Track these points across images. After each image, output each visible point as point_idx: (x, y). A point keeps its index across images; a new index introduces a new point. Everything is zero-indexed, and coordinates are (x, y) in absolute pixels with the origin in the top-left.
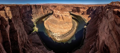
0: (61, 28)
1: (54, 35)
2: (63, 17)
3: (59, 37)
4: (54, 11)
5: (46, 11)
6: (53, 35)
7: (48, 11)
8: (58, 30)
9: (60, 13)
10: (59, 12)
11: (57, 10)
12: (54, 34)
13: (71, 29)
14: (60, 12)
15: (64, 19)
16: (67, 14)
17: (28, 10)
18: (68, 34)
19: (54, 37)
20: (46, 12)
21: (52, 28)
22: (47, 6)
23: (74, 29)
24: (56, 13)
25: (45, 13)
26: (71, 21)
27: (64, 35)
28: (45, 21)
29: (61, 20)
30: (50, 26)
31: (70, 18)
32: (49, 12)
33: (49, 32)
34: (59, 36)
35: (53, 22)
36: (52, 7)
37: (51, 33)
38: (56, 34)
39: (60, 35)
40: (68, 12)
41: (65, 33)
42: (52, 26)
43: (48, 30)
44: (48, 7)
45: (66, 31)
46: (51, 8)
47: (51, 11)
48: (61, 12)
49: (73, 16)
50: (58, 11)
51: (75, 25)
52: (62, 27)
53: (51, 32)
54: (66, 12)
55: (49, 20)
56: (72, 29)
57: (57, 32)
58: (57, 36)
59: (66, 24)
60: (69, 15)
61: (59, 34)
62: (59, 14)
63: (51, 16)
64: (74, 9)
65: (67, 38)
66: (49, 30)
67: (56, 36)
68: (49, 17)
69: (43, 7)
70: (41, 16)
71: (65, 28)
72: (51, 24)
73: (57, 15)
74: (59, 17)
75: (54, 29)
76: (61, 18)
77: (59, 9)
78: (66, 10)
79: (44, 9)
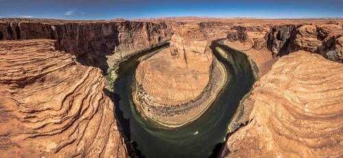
0: (171, 87)
1: (146, 98)
2: (187, 55)
3: (154, 107)
5: (157, 37)
6: (143, 98)
7: (163, 36)
8: (160, 89)
9: (183, 44)
10: (180, 39)
11: (178, 35)
13: (196, 95)
14: (182, 41)
15: (188, 61)
16: (200, 46)
17: (106, 35)
18: (181, 110)
19: (144, 104)
20: (157, 40)
21: (149, 82)
26: (207, 69)
27: (170, 108)
28: (142, 61)
29: (179, 64)
30: (146, 75)
31: (205, 59)
33: (137, 88)
34: (156, 105)
35: (158, 67)
37: (141, 93)
38: (150, 98)
39: (159, 105)
41: (175, 104)
42: (151, 75)
45: (180, 97)
48: (184, 41)
50: (180, 38)
52: (174, 85)
53: (142, 89)
54: (198, 42)
55: (151, 60)
56: (199, 98)
57: (156, 95)
58: (151, 105)
60: (203, 49)
61: (158, 101)
62: (177, 47)
63: (164, 50)
66: (139, 84)
67: (148, 103)
68: (158, 53)
69: (147, 27)
70: (140, 50)
71: (182, 87)
72: (150, 71)
73: (174, 48)
74: (178, 55)
75: (153, 84)
76: (182, 58)
77: (182, 32)
78: (200, 36)
79: (151, 31)
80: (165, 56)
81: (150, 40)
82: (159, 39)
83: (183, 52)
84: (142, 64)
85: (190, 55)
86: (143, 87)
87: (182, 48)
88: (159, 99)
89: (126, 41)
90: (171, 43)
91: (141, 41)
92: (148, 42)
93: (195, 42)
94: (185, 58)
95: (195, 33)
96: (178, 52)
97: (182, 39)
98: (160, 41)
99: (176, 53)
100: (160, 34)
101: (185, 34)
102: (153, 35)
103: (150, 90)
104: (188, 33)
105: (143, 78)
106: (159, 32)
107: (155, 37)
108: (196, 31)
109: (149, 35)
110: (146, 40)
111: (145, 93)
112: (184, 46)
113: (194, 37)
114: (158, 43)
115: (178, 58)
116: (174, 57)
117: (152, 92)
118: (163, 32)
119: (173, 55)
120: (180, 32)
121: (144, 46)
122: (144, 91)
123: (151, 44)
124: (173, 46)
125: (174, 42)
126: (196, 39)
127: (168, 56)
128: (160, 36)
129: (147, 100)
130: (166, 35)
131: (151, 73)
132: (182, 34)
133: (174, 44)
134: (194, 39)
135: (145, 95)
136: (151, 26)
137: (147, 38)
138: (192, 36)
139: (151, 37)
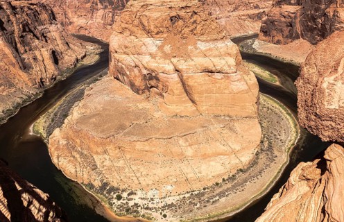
0: (182, 157)
2: (190, 82)
3: (170, 206)
4: (115, 41)
5: (46, 54)
6: (131, 203)
7: (60, 47)
8: (160, 172)
9: (166, 56)
10: (151, 44)
12: (136, 199)
13: (246, 158)
14: (160, 48)
15: (196, 98)
16: (220, 56)
18: (228, 190)
19: (143, 212)
20: (49, 62)
21: (120, 170)
22: (44, 7)
23: (272, 159)
24: (128, 60)
25: (36, 69)
26: (251, 109)
27: (203, 194)
28: (49, 133)
29: (174, 108)
30: (98, 159)
31: (242, 86)
32: (68, 59)
33: (99, 197)
34: (169, 201)
35: (122, 127)
36: (93, 10)
37: (119, 198)
38: (150, 195)
39: (178, 198)
40: (231, 44)
41: (210, 184)
42: (113, 152)
43: (91, 186)
44: (53, 17)
45: (214, 169)
46: (82, 22)
47: (90, 47)
48: (167, 48)
49: (265, 74)
50: (149, 41)
51: (283, 137)
52: (189, 152)
53: (113, 189)
54: (212, 45)
55: (84, 120)
56: (254, 163)
58: (161, 205)
59: (216, 128)
60: (232, 61)
61: (170, 193)
62: (153, 65)
63: (98, 85)
64: (276, 10)
65: (226, 207)
66: (97, 184)
67: (150, 206)
68: (80, 96)
71: (209, 151)
72: (103, 144)
73: (140, 71)
74: (161, 86)
75: (134, 168)
76: (176, 92)
77: (152, 23)
78: (213, 27)
79: (16, 35)
80: (118, 98)
81: (25, 67)
82: (55, 57)
83: (176, 75)
85: (198, 81)
86: (115, 185)
87: (171, 68)
88: (169, 188)
92: (23, 75)
93: (202, 46)
94: (186, 91)
95: (195, 22)
96: (158, 79)
97: (158, 43)
98: (60, 63)
99: (153, 83)
100: (49, 41)
101: (162, 27)
102: (27, 48)
103: (136, 182)
104: (174, 24)
105: (95, 167)
106: (45, 37)
107: (37, 53)
108: (196, 13)
109: (17, 50)
110: (11, 68)
111: (129, 195)
112: (174, 60)
113: (195, 32)
114: (56, 73)
115: (161, 95)
116: (145, 95)
117: (144, 183)
118: (54, 33)
119: (140, 92)
120: (146, 24)
121: (13, 90)
122: (124, 191)
123: (38, 80)
124: (136, 66)
125: (132, 56)
126: (203, 38)
127: (128, 98)
128: (51, 47)
129: (145, 202)
130: (67, 43)
131: (110, 148)
132: (152, 28)
133: (136, 60)
134: (195, 38)
135: (132, 196)
136: (8, 16)
137: (14, 61)
138: (186, 30)
139: (24, 56)
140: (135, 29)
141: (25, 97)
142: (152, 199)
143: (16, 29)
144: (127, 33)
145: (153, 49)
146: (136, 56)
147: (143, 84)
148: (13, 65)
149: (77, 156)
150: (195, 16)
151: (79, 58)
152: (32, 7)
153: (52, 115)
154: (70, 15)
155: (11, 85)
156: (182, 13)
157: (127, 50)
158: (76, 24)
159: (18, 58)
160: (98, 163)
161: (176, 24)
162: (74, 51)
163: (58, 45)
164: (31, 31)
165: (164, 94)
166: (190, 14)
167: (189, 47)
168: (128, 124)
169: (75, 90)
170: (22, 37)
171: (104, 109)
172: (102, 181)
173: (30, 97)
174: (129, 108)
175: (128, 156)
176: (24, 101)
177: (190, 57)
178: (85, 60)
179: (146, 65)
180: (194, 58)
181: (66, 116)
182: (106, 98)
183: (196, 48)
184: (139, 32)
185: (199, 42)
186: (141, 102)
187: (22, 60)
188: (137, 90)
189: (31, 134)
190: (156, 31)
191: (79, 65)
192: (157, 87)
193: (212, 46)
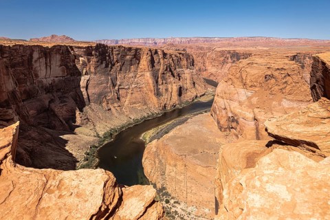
6: (173, 210)
7: (188, 84)
9: (251, 106)
10: (243, 94)
12: (179, 208)
14: (249, 98)
20: (175, 94)
21: (178, 182)
24: (221, 102)
25: (165, 96)
28: (151, 141)
30: (168, 169)
35: (194, 151)
36: (224, 62)
37: (167, 202)
38: (189, 210)
42: (180, 167)
43: (155, 186)
44: (192, 64)
46: (213, 70)
47: (211, 89)
48: (255, 100)
50: (242, 91)
53: (167, 194)
55: (174, 137)
62: (238, 111)
66: (159, 186)
69: (152, 62)
70: (138, 116)
72: (176, 159)
73: (227, 113)
74: (238, 129)
75: (189, 185)
76: (248, 137)
77: (249, 78)
78: (302, 90)
79: (160, 72)
80: (205, 129)
81: (158, 94)
82: (180, 92)
83: (253, 123)
84: (151, 147)
86: (170, 192)
87: (251, 116)
89: (101, 97)
90: (219, 102)
91: (137, 95)
92: (154, 99)
93: (286, 104)
95: (286, 82)
96: (237, 123)
97: (249, 94)
98: (183, 96)
99: (234, 125)
100: (181, 80)
101: (256, 82)
102: (164, 82)
103: (185, 195)
104: (267, 81)
105: (163, 174)
106: (179, 76)
107: (169, 86)
108: (289, 75)
109: (157, 82)
110: (150, 93)
111: (175, 202)
112: (256, 111)
113: (284, 91)
114: (177, 102)
115: (237, 136)
116: (225, 133)
117: (189, 199)
118: (187, 75)
119: (223, 130)
120: (244, 78)
121: (145, 107)
122: (173, 198)
123: (163, 105)
124: (225, 109)
125: (225, 100)
126: (290, 97)
127: (212, 132)
128: (181, 84)
129: (183, 213)
130: (194, 83)
131: (179, 163)
132: (248, 82)
133: (227, 104)
134: (283, 96)
135: (176, 205)
136: (159, 60)
137: (152, 88)
138: (277, 88)
139: (160, 87)
140: (235, 80)
141: (150, 114)
142: (190, 214)
143: (162, 68)
144: (230, 82)
145: (243, 98)
146: (228, 101)
147: (227, 124)
148: (151, 91)
149: (157, 162)
150: (288, 78)
151: (199, 95)
152: (178, 55)
153: (160, 129)
154: (207, 64)
155: (145, 104)
156: (276, 74)
157: (224, 95)
158: (209, 71)
159: (156, 87)
160: (167, 172)
161: (269, 81)
162: (196, 89)
163: (186, 83)
164: (171, 70)
165: (239, 136)
166: (283, 75)
167: (274, 103)
168: (200, 150)
169: (183, 118)
170: (163, 74)
171: (191, 135)
172: (162, 185)
173: (153, 114)
174: (208, 139)
175: (189, 174)
176: (148, 116)
177: (271, 110)
178: (202, 98)
179: (232, 109)
180: (274, 113)
181: (167, 133)
182: (196, 128)
183: (280, 105)
184: (238, 83)
185: (284, 100)
186: (219, 137)
187: (158, 89)
188: (220, 128)
189: (141, 138)
190: (250, 84)
191: (196, 100)
192: (235, 129)
193: (295, 105)
